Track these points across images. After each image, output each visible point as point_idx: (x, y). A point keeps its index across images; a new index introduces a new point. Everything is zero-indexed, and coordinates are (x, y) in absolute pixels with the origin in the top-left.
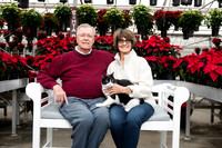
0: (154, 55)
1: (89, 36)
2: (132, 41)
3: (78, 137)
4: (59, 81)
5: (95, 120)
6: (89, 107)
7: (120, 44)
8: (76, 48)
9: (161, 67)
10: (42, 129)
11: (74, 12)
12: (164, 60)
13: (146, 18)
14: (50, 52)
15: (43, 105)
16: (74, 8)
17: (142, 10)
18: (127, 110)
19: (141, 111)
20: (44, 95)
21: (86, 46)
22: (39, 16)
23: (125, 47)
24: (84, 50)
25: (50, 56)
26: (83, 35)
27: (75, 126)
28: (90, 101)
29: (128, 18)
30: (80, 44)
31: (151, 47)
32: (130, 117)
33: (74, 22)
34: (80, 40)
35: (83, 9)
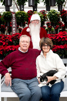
1: (27, 42)
8: (19, 49)
21: (25, 48)
24: (24, 50)
26: (23, 42)
28: (29, 81)
33: (14, 21)
34: (21, 44)
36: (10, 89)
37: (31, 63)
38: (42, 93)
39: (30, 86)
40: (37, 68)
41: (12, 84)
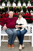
0: (27, 18)
1: (12, 14)
2: (22, 15)
3: (10, 38)
4: (5, 24)
5: (14, 34)
6: (12, 31)
8: (9, 17)
9: (29, 21)
10: (1, 36)
11: (9, 8)
12: (29, 19)
13: (25, 9)
14: (3, 18)
15: (2, 30)
16: (9, 7)
18: (21, 31)
19: (24, 31)
20: (2, 28)
21: (11, 16)
22: (1, 9)
23: (20, 16)
27: (9, 35)
28: (12, 29)
30: (10, 16)
31: (26, 16)
32: (22, 33)
33: (9, 10)
34: (10, 15)
35: (11, 7)
37: (14, 22)
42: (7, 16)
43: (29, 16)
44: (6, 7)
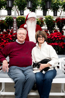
0: (56, 42)
7: (39, 39)
8: (17, 40)
9: (60, 48)
11: (15, 20)
12: (61, 44)
13: (52, 22)
16: (15, 18)
17: (49, 18)
25: (3, 43)
29: (42, 22)
30: (19, 38)
33: (15, 25)
35: (19, 18)
36: (7, 75)
38: (36, 78)
39: (25, 72)
40: (33, 58)
41: (9, 71)
42: (11, 39)
43: (60, 39)
44: (10, 18)
